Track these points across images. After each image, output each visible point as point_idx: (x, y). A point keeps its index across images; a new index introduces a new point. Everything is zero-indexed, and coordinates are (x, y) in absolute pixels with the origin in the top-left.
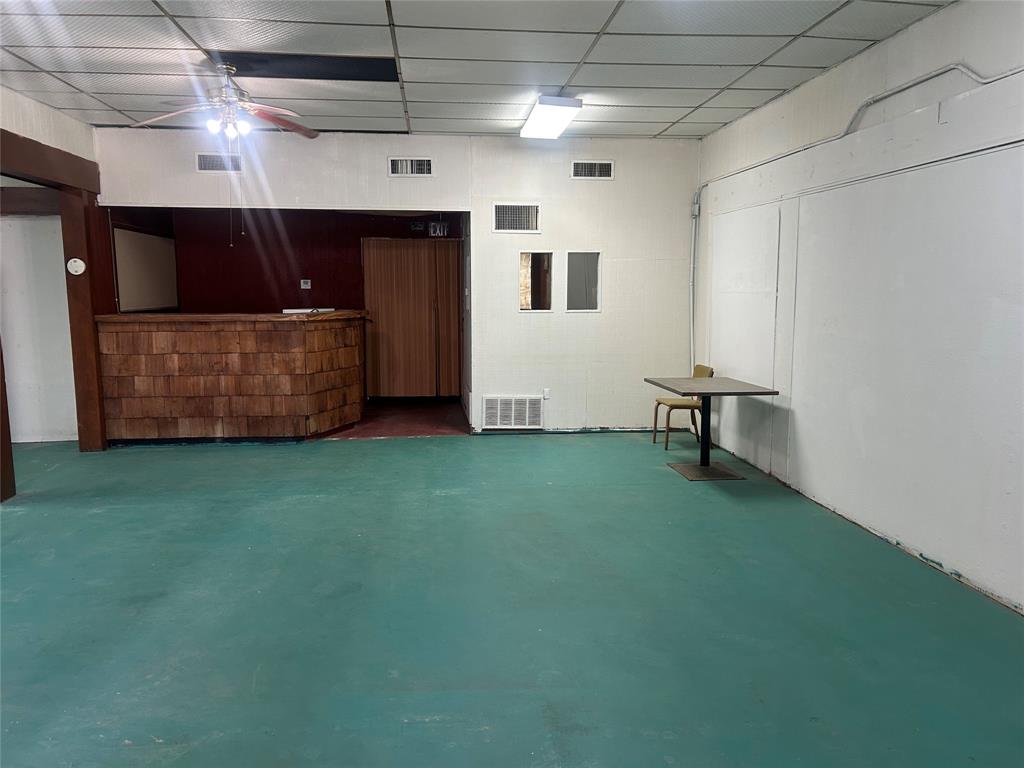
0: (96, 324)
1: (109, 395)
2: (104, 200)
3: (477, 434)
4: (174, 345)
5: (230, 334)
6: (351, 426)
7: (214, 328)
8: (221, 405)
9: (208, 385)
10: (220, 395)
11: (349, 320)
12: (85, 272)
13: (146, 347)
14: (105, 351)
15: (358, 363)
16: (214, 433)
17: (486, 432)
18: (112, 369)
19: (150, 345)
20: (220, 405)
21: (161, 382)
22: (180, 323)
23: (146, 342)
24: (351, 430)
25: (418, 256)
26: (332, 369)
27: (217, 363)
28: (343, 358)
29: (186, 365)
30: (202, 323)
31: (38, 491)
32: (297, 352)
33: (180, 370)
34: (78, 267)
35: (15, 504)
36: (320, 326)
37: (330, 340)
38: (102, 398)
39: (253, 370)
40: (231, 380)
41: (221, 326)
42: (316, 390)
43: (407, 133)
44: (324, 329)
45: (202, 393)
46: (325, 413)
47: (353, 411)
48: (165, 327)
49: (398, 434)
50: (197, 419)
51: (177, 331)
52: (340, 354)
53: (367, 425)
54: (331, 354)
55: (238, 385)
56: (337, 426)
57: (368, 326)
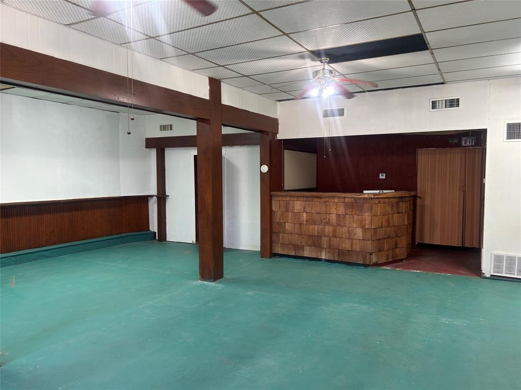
0: (271, 196)
1: (274, 231)
2: (280, 136)
3: (486, 278)
4: (304, 208)
5: (332, 203)
6: (401, 260)
7: (323, 200)
8: (325, 242)
9: (320, 230)
10: (325, 236)
11: (402, 197)
12: (267, 172)
13: (291, 208)
14: (274, 210)
15: (406, 224)
16: (321, 256)
17: (493, 278)
18: (277, 218)
19: (294, 208)
20: (325, 240)
21: (297, 226)
22: (308, 197)
23: (292, 206)
24: (401, 263)
25: (454, 158)
26: (389, 226)
27: (324, 219)
28: (396, 219)
29: (310, 219)
30: (318, 197)
31: (233, 277)
32: (367, 216)
33: (307, 221)
34: (265, 169)
35: (221, 283)
36: (382, 201)
37: (389, 209)
38: (271, 232)
39: (342, 224)
40: (331, 228)
41: (327, 199)
42: (378, 238)
43: (443, 83)
44: (384, 202)
45: (316, 234)
46: (383, 252)
47: (402, 252)
48: (302, 199)
49: (429, 270)
50: (313, 248)
51: (306, 201)
52: (394, 218)
53: (411, 261)
54: (389, 218)
55: (334, 231)
56: (390, 260)
57: (419, 201)
